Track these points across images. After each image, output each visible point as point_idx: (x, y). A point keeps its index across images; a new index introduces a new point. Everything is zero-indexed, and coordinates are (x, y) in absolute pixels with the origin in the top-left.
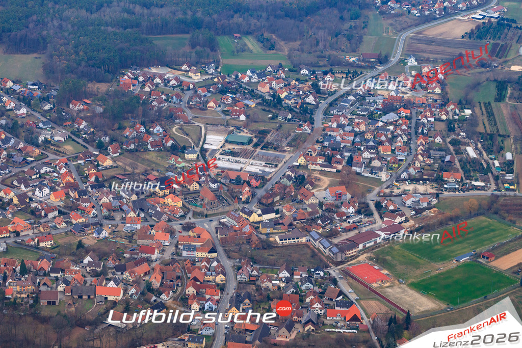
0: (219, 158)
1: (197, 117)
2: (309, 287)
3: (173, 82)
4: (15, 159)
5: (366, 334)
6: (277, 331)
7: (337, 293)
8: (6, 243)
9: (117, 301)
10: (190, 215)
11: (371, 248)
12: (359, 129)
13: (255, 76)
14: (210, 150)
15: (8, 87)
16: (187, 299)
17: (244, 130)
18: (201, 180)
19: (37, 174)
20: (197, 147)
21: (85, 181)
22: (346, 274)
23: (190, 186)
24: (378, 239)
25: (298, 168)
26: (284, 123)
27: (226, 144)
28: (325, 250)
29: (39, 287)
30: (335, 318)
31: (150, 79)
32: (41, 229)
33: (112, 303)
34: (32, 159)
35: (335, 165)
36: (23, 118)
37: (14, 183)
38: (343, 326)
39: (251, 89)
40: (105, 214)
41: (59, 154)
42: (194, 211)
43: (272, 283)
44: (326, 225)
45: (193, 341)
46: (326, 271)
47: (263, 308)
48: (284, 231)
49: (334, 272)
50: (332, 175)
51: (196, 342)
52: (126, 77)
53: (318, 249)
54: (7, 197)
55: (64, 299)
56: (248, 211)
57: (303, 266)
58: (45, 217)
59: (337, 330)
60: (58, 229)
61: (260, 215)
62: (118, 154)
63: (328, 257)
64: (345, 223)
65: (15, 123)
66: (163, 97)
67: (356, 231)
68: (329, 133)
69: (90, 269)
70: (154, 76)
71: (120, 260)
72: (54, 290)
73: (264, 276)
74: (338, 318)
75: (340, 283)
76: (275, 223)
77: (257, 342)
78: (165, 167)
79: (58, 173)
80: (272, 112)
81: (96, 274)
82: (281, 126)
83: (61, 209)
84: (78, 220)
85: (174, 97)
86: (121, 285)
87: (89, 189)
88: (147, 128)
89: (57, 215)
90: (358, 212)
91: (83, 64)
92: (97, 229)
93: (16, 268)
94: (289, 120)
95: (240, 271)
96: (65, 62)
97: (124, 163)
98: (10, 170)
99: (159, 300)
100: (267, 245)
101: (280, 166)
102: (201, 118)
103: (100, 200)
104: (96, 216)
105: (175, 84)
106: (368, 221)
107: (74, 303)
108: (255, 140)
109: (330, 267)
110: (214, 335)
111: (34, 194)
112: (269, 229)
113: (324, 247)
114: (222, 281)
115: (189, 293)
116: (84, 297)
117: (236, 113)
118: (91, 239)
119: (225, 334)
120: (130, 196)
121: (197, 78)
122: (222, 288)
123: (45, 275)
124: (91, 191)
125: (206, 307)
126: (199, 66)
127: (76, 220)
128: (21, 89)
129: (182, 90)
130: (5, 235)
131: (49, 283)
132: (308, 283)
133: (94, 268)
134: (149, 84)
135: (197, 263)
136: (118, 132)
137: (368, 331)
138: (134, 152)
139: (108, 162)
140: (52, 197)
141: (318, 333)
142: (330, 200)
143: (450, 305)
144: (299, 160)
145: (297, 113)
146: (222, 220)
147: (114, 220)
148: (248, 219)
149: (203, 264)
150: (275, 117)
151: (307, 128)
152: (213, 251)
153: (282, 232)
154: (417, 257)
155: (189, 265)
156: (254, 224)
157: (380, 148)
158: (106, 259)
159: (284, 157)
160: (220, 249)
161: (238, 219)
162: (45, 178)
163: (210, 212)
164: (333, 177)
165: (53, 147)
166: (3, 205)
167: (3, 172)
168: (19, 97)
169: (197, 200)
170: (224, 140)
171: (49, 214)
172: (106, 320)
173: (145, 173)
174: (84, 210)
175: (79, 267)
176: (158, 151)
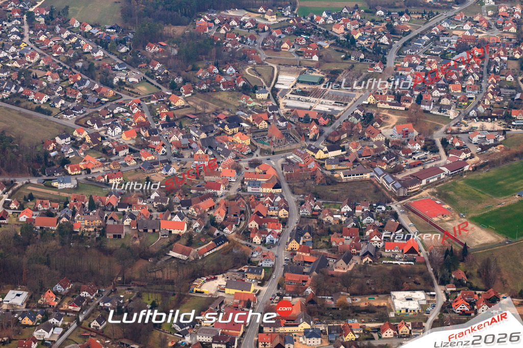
0: (289, 98)
1: (271, 58)
2: (369, 221)
3: (249, 24)
4: (90, 99)
5: (422, 266)
6: (336, 262)
7: (397, 226)
8: (77, 180)
9: (181, 235)
10: (257, 152)
11: (434, 184)
12: (431, 68)
13: (331, 18)
14: (281, 90)
15: (86, 30)
16: (250, 232)
17: (316, 70)
18: (270, 118)
19: (110, 114)
20: (269, 87)
21: (156, 120)
22: (407, 208)
23: (259, 124)
24: (442, 174)
25: (367, 107)
26: (357, 63)
27: (298, 84)
28: (388, 186)
29: (106, 222)
30: (393, 251)
31: (226, 21)
32: (112, 166)
33: (176, 237)
34: (106, 100)
35: (404, 104)
36: (100, 60)
37: (88, 123)
38: (400, 258)
39: (325, 30)
40: (174, 151)
41: (132, 95)
42: (261, 149)
43: (333, 217)
44: (391, 161)
45: (252, 272)
46: (388, 205)
47: (323, 241)
48: (349, 167)
49: (396, 207)
50: (401, 113)
51: (255, 274)
52: (202, 20)
53: (382, 184)
54: (80, 136)
55: (130, 233)
56: (314, 148)
57: (365, 201)
58: (116, 155)
59: (394, 262)
60: (128, 166)
61: (326, 152)
62: (190, 95)
63: (391, 193)
64: (410, 159)
65: (91, 65)
66: (238, 38)
67: (421, 168)
68: (400, 72)
69: (156, 204)
70: (231, 18)
71: (187, 196)
72: (120, 224)
73: (326, 210)
74: (396, 251)
75: (401, 217)
76: (340, 160)
77: (315, 273)
78: (236, 107)
79: (131, 113)
80: (344, 52)
81: (162, 209)
82: (353, 66)
83: (132, 147)
84: (148, 158)
85: (249, 39)
86: (186, 219)
87: (160, 128)
88: (220, 69)
89: (128, 153)
90: (424, 149)
91: (160, 7)
92: (165, 166)
93: (85, 203)
94: (362, 60)
95: (303, 206)
96: (143, 6)
97: (195, 103)
98: (84, 110)
99: (222, 233)
100: (331, 181)
101: (349, 104)
102: (275, 59)
103: (170, 138)
104: (166, 154)
105: (250, 26)
106: (434, 157)
107: (139, 236)
108: (326, 80)
109: (393, 202)
110: (273, 268)
111: (106, 133)
112: (334, 166)
113: (387, 183)
114: (285, 215)
115: (251, 227)
116: (149, 231)
117: (309, 54)
118: (160, 176)
119: (284, 265)
120: (199, 135)
121: (272, 20)
122: (284, 222)
123: (113, 210)
124: (162, 130)
125: (268, 240)
126: (275, 8)
127: (146, 158)
128: (99, 33)
129: (257, 32)
130: (77, 173)
131: (116, 218)
132: (369, 217)
133: (160, 203)
134: (224, 26)
135: (261, 198)
136: (191, 73)
137: (425, 263)
138: (205, 92)
139: (180, 102)
140: (124, 136)
141: (375, 264)
142: (397, 137)
143: (509, 238)
144: (369, 99)
145: (370, 53)
146: (288, 157)
147: (183, 157)
148: (314, 156)
149: (267, 199)
150: (348, 57)
151: (378, 67)
152: (277, 186)
153: (347, 169)
154: (480, 192)
155: (253, 200)
156: (320, 161)
157: (451, 87)
158: (173, 195)
159: (354, 96)
160: (285, 185)
161: (304, 156)
162: (118, 118)
163: (277, 150)
164: (401, 115)
165: (127, 88)
166: (76, 144)
167: (78, 113)
168: (96, 40)
169: (265, 138)
170: (296, 80)
171: (120, 152)
172: (169, 253)
173: (216, 112)
174: (154, 149)
175: (146, 202)
176: (230, 92)
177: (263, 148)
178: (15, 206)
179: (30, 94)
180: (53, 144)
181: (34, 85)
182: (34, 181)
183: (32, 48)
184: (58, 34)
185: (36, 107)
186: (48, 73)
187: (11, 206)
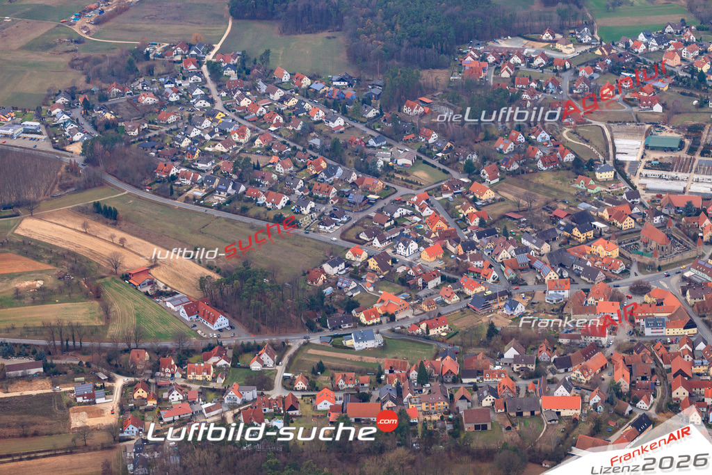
0: (646, 175)
3: (539, 61)
4: (352, 198)
8: (381, 334)
9: (577, 417)
10: (635, 269)
13: (654, 42)
14: (628, 164)
15: (303, 86)
16: (677, 405)
17: (666, 127)
18: (633, 212)
19: (391, 220)
20: (608, 159)
21: (463, 227)
23: (621, 222)
27: (648, 152)
29: (454, 403)
31: (504, 57)
32: (424, 307)
33: (571, 421)
34: (376, 197)
36: (342, 132)
37: (361, 237)
39: (653, 62)
40: (509, 276)
41: (411, 186)
42: (639, 262)
52: (469, 58)
54: (358, 259)
58: (424, 287)
60: (448, 305)
62: (497, 180)
65: (336, 143)
66: (533, 85)
69: (518, 367)
70: (508, 52)
71: (555, 349)
78: (572, 195)
79: (420, 216)
80: (696, 97)
81: (529, 375)
83: (444, 273)
84: (476, 289)
85: (550, 85)
86: (574, 390)
87: (475, 238)
88: (526, 134)
89: (439, 282)
92: (507, 301)
98: (348, 216)
103: (498, 254)
104: (499, 281)
105: (542, 63)
107: (513, 425)
108: (687, 142)
111: (395, 252)
115: (677, 396)
116: (525, 414)
117: (647, 102)
118: (501, 318)
120: (539, 247)
121: (568, 51)
124: (478, 241)
126: (566, 32)
127: (472, 289)
128: (325, 89)
129: (555, 71)
130: (375, 321)
131: (468, 395)
133: (524, 366)
134: (507, 67)
135: (671, 346)
136: (486, 144)
138: (519, 174)
139: (489, 195)
140: (425, 255)
146: (685, 274)
147: (526, 284)
149: (683, 348)
150: (703, 104)
152: (691, 325)
158: (534, 349)
160: (698, 321)
162: (404, 226)
163: (664, 262)
165: (400, 176)
166: (357, 273)
167: (340, 221)
168: (326, 101)
169: (638, 244)
170: (642, 146)
171: (429, 283)
172: (571, 450)
173: (547, 207)
174: (479, 274)
175: (499, 365)
176: (554, 171)
177: (641, 261)
178: (304, 386)
179: (258, 196)
180: (322, 276)
181: (259, 180)
182: (315, 339)
183: (233, 120)
184: (264, 94)
185: (275, 217)
186: (274, 159)
187: (297, 386)
